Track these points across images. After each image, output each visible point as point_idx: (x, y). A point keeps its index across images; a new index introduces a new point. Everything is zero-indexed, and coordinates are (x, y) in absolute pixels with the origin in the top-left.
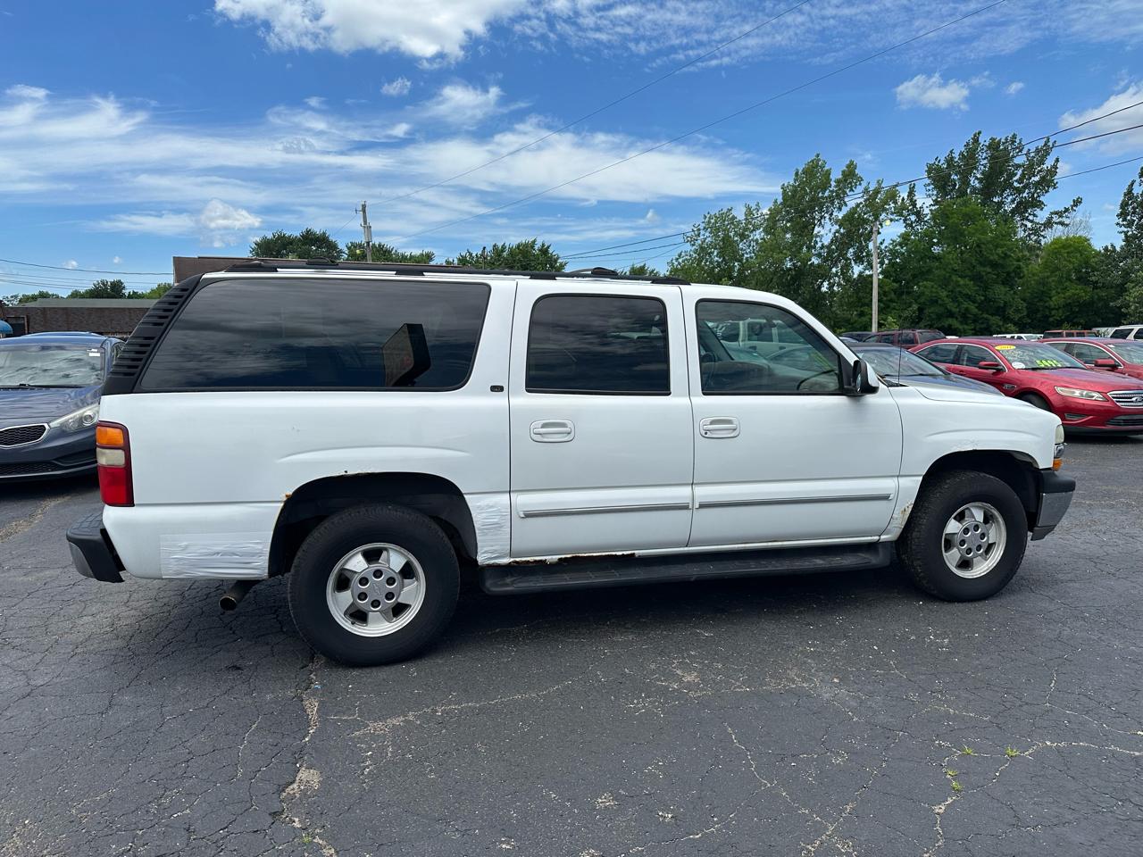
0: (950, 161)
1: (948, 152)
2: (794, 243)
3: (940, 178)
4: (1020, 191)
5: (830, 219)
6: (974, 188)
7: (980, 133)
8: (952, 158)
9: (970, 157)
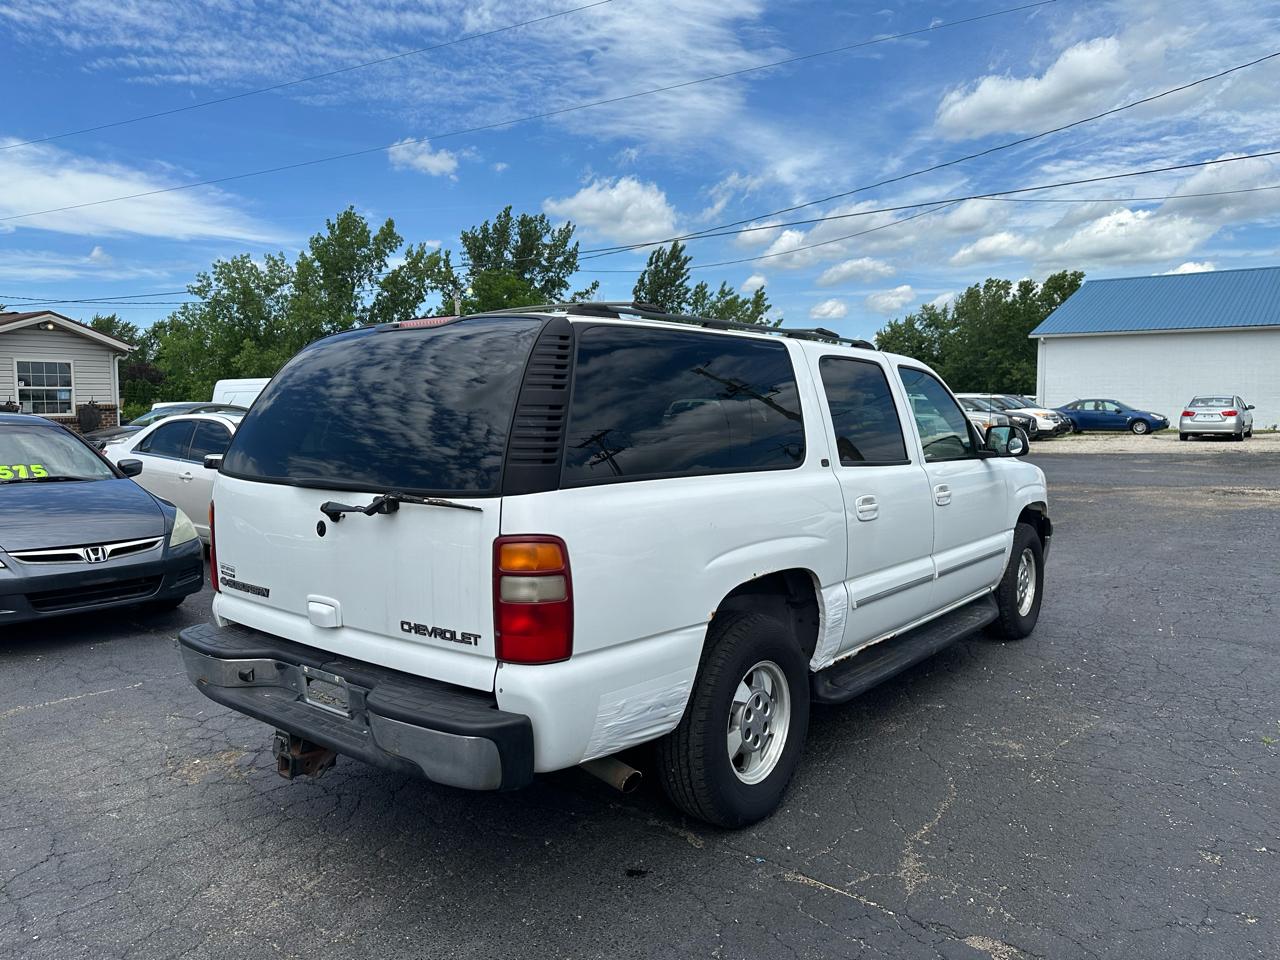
0: (485, 230)
1: (483, 223)
2: (330, 304)
3: (476, 247)
4: (547, 270)
5: (370, 281)
6: (507, 262)
7: (510, 208)
8: (487, 230)
9: (502, 231)
